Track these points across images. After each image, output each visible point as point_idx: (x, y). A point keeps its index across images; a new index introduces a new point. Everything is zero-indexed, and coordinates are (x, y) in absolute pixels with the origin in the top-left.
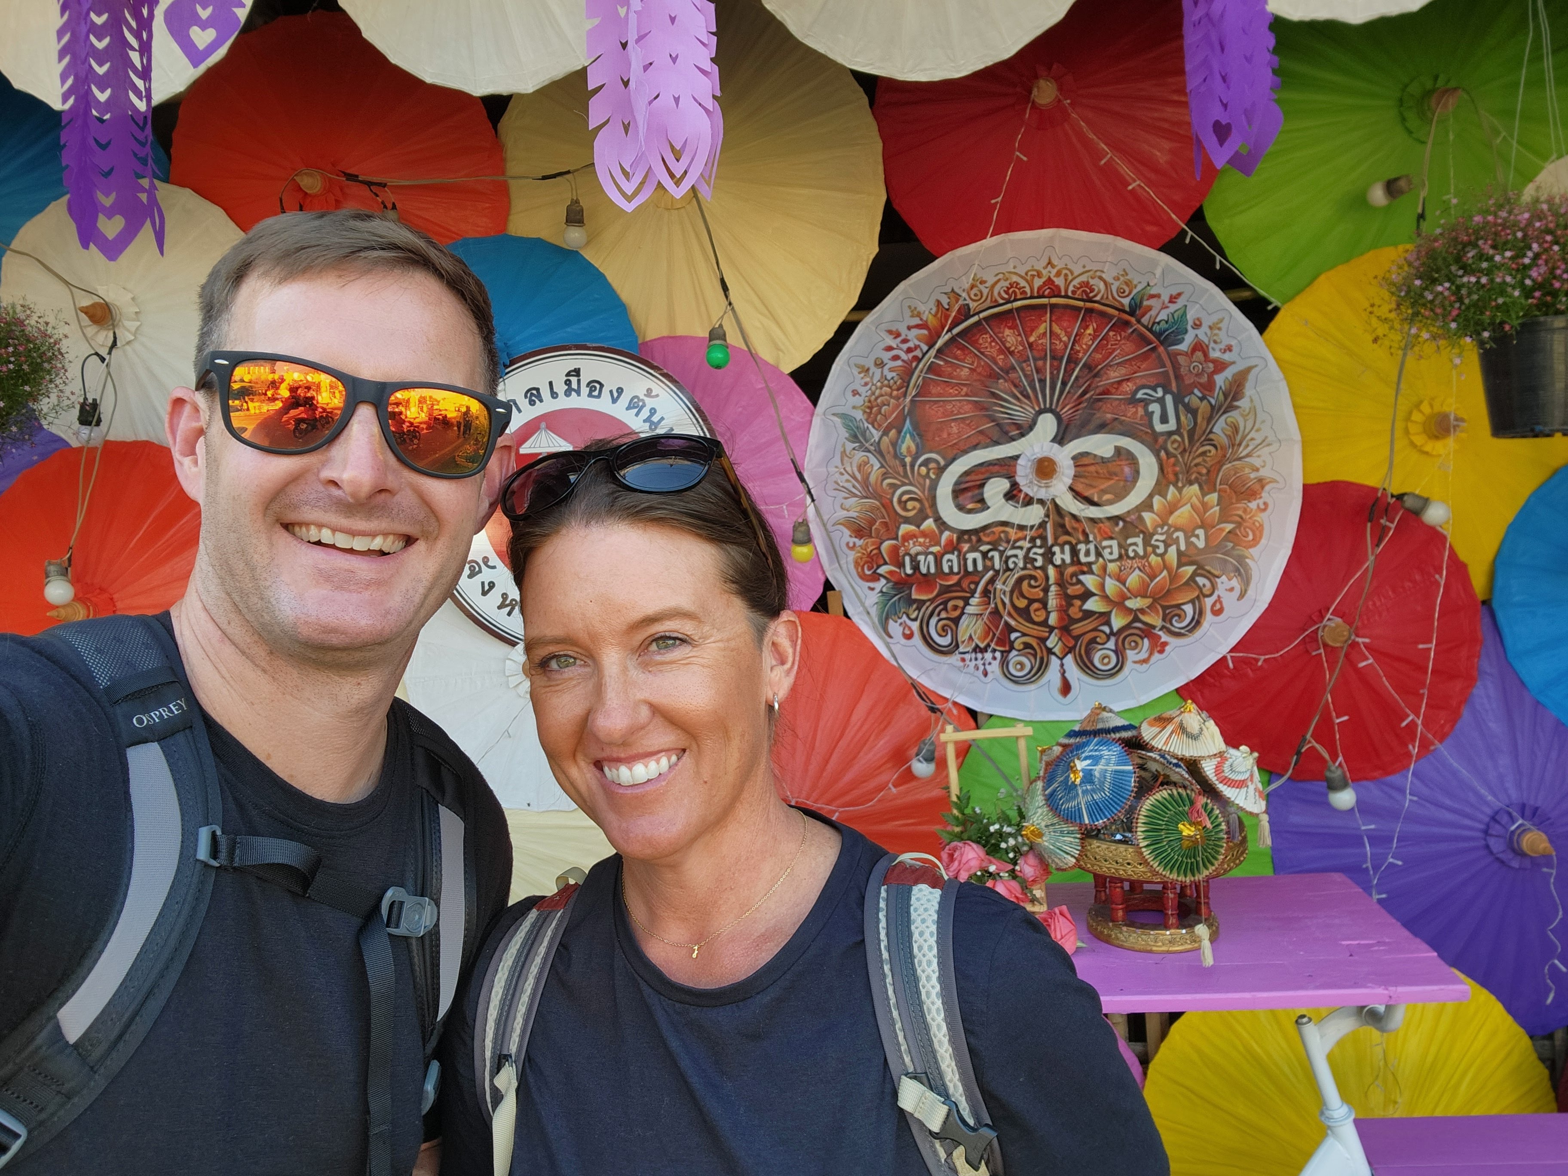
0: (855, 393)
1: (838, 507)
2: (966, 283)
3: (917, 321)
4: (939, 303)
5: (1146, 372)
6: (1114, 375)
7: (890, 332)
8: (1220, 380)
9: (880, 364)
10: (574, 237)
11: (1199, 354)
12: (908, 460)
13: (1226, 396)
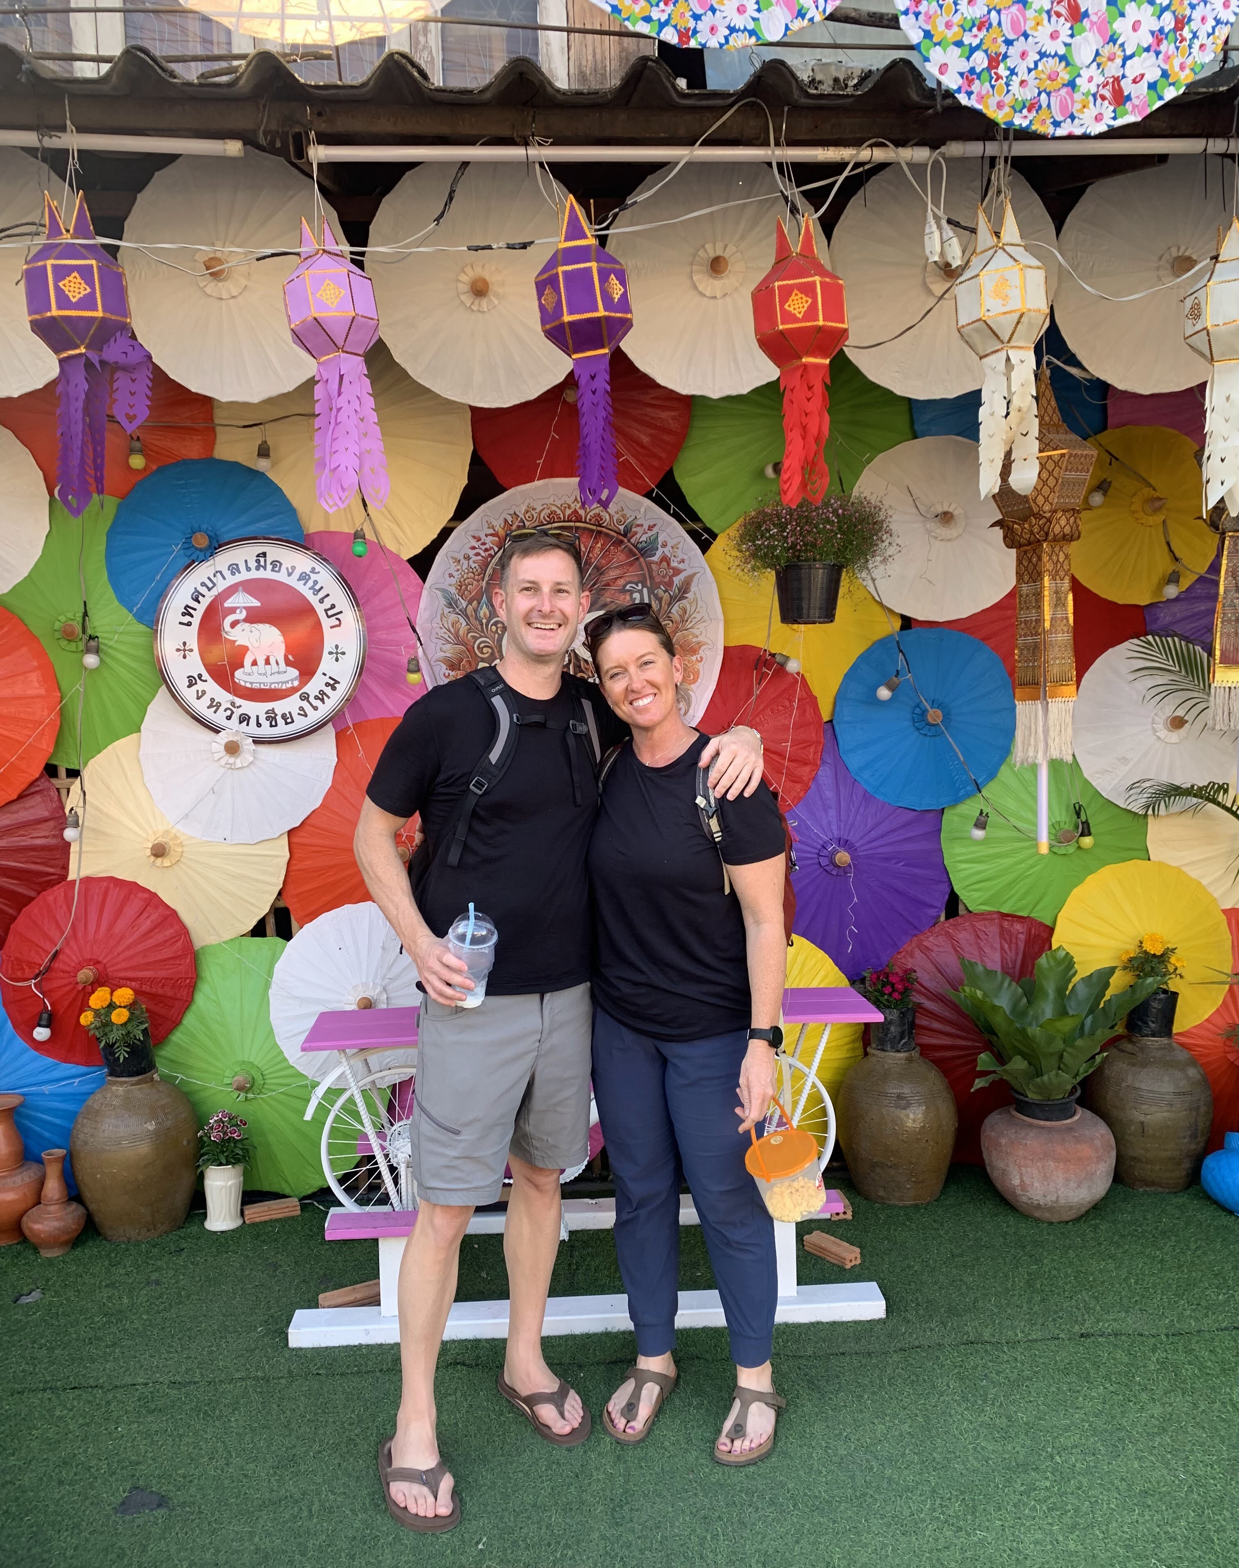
0: (451, 575)
1: (438, 649)
2: (524, 508)
3: (492, 531)
4: (506, 521)
5: (633, 573)
6: (613, 574)
7: (474, 537)
8: (677, 580)
9: (467, 558)
10: (262, 465)
11: (665, 564)
12: (484, 621)
13: (679, 590)
